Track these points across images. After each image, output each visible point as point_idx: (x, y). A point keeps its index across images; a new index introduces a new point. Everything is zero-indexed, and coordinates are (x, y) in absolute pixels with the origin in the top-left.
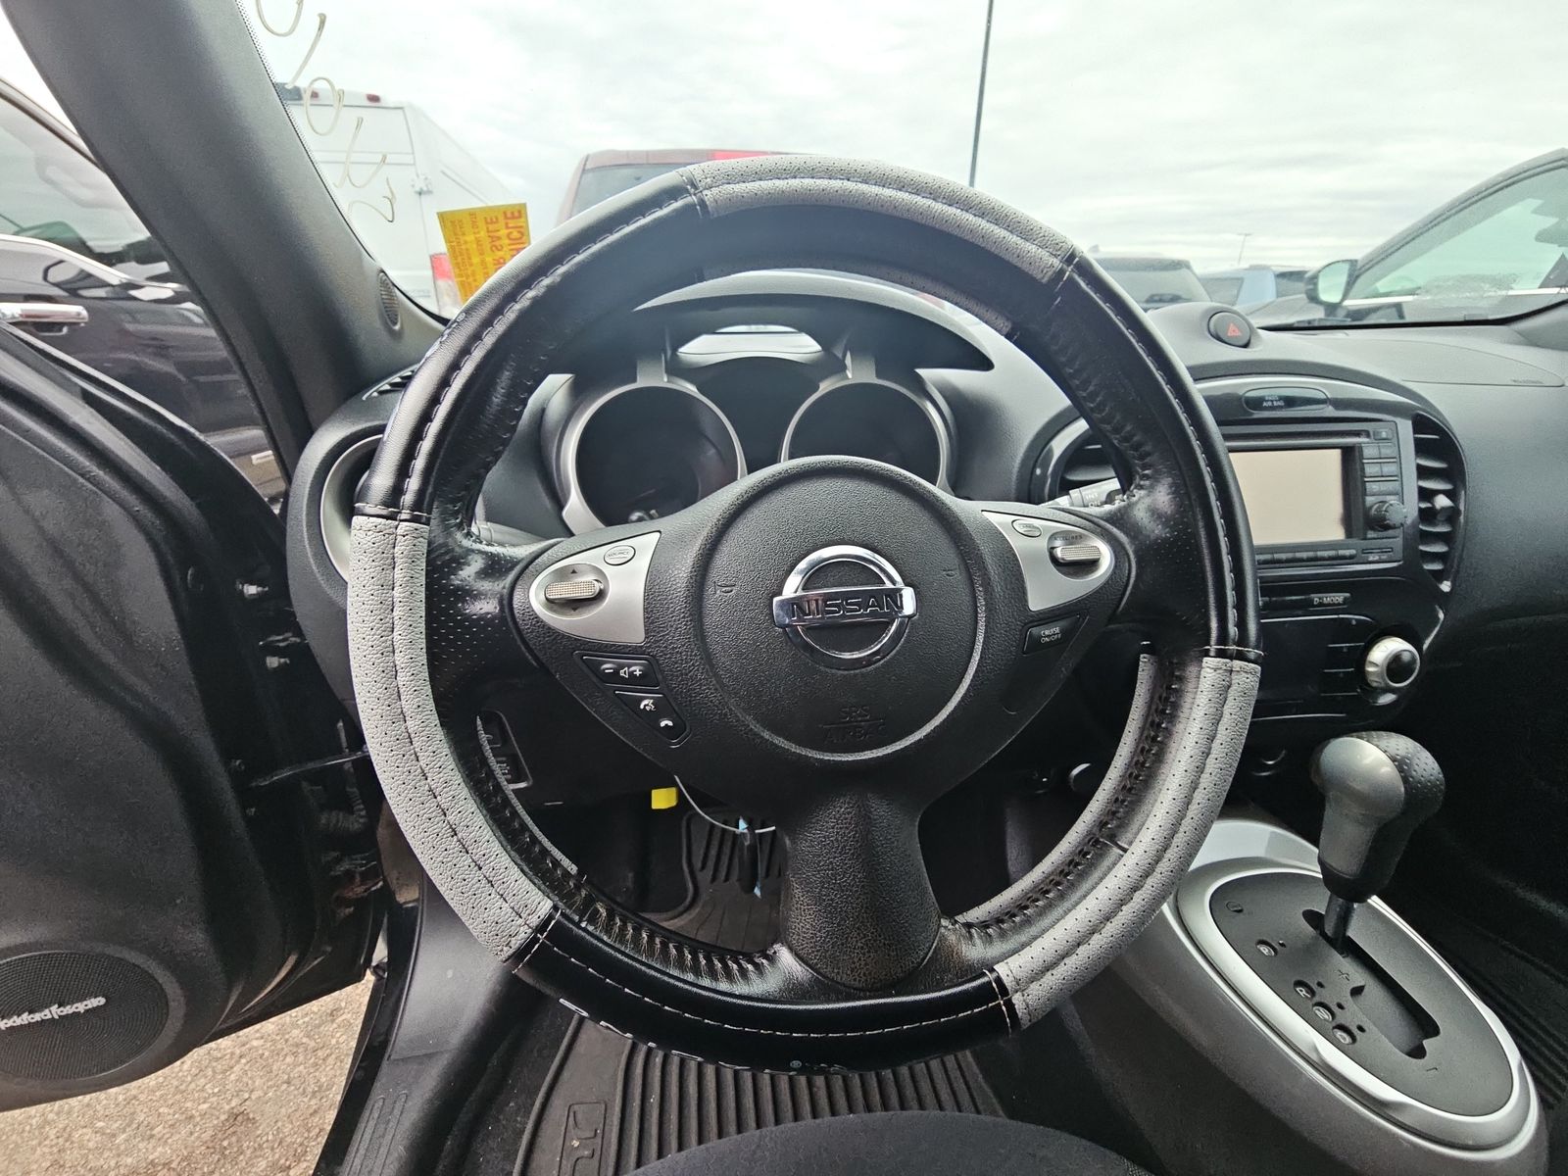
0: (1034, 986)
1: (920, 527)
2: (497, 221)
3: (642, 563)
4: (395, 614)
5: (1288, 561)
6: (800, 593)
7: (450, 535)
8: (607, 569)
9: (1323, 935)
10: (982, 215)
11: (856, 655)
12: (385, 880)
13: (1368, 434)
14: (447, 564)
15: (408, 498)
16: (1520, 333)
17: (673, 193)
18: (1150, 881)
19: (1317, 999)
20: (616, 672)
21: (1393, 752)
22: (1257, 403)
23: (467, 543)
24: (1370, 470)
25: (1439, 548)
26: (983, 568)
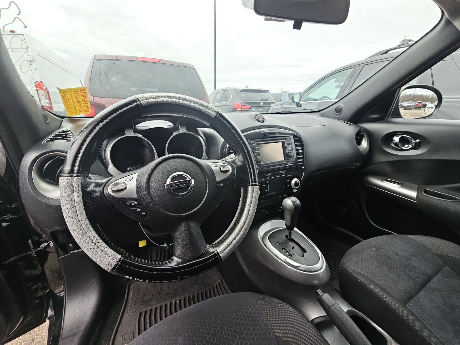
0: (224, 252)
1: (194, 167)
2: (78, 91)
3: (134, 180)
4: (75, 198)
5: (274, 165)
6: (170, 183)
7: (85, 179)
8: (126, 182)
9: (288, 239)
10: (200, 105)
11: (183, 194)
12: (50, 289)
13: (285, 139)
14: (86, 185)
15: (75, 171)
16: (320, 114)
17: (134, 101)
18: (243, 228)
19: (286, 251)
20: (131, 204)
21: (292, 200)
22: (265, 134)
23: (89, 180)
24: (286, 146)
25: (302, 160)
26: (207, 173)
